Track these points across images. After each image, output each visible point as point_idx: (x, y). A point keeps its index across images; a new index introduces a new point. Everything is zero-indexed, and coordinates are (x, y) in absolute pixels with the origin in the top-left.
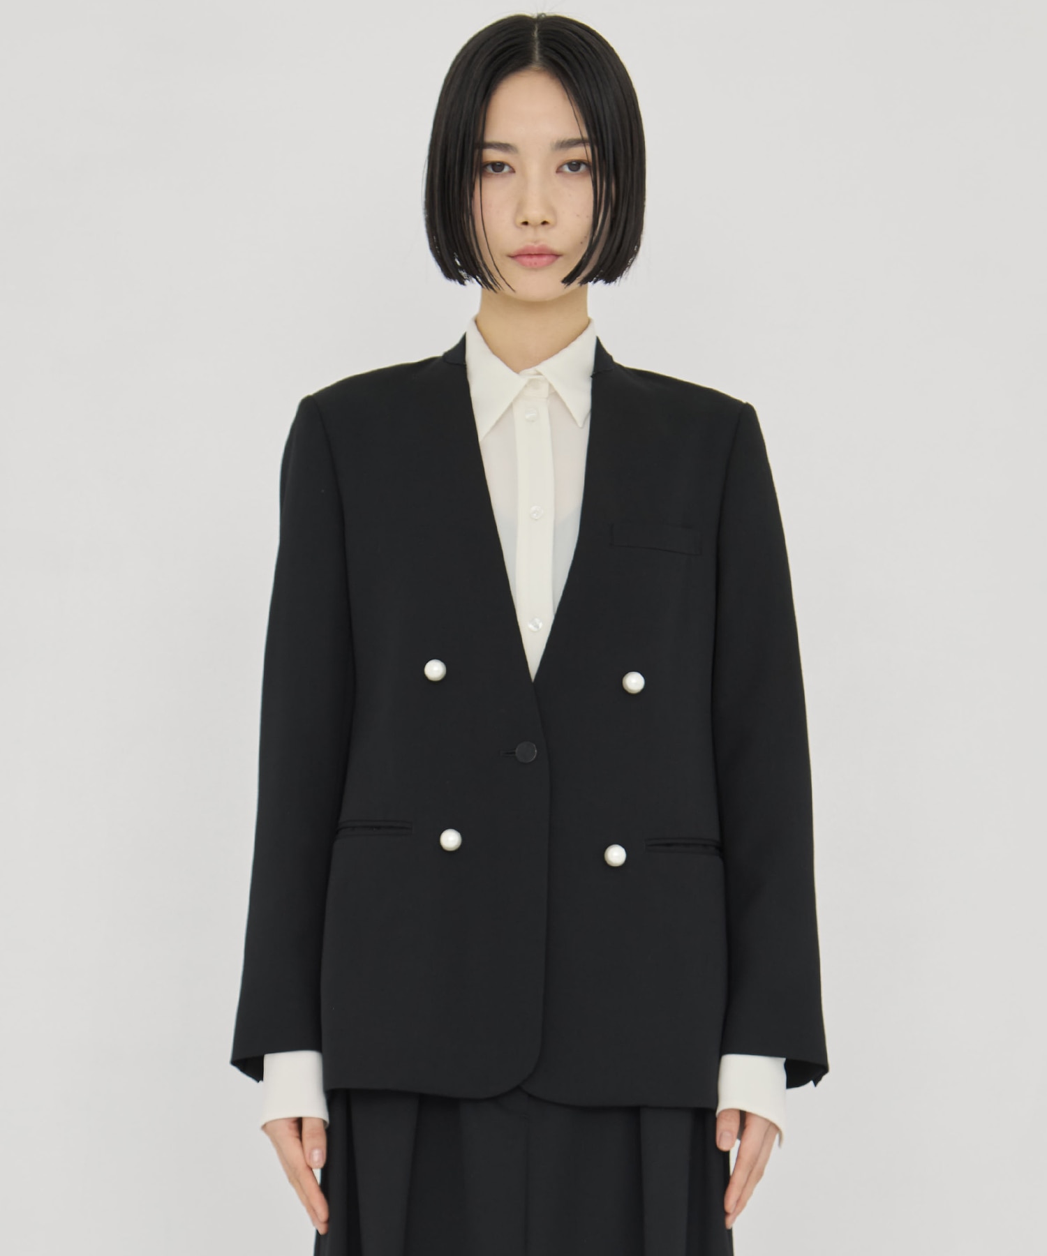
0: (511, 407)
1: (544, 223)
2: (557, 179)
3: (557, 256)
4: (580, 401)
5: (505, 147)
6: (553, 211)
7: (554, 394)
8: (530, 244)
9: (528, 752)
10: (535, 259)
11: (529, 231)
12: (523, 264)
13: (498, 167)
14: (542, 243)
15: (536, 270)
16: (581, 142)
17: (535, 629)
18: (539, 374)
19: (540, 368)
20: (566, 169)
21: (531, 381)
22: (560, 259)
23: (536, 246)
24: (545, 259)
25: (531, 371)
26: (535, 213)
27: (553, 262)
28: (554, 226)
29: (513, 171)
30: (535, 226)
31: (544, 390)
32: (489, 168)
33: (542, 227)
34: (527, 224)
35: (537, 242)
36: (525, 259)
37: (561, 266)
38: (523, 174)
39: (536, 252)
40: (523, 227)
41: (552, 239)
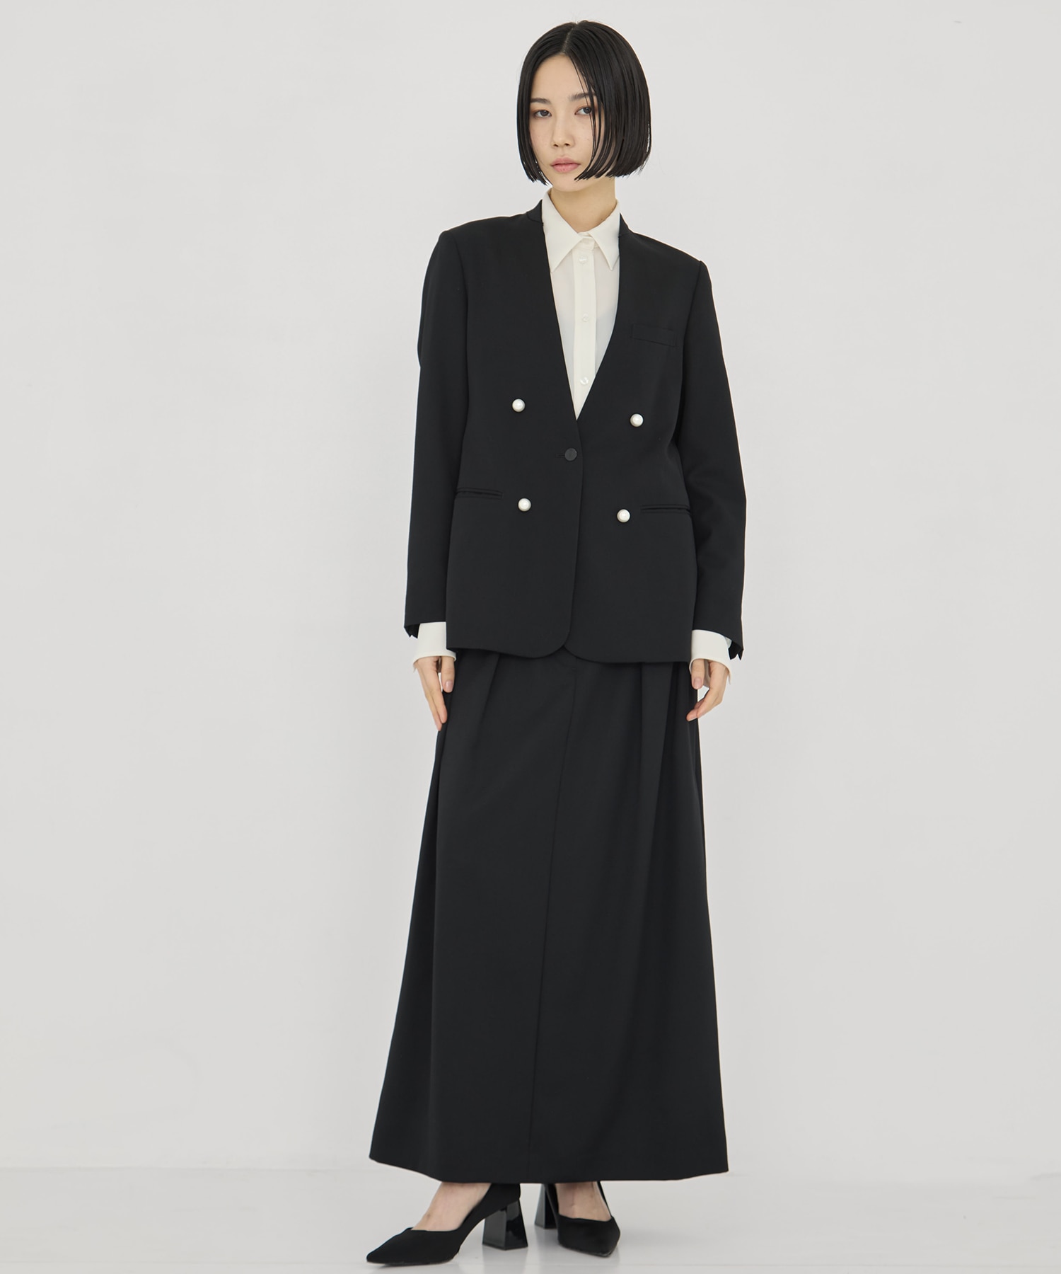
0: (571, 252)
1: (567, 145)
2: (575, 119)
3: (579, 164)
4: (611, 251)
5: (543, 101)
6: (573, 139)
7: (597, 248)
8: (559, 157)
9: (571, 454)
10: (564, 167)
11: (559, 151)
12: (558, 171)
13: (545, 113)
14: (566, 156)
15: (566, 173)
16: (584, 95)
17: (584, 383)
18: (590, 236)
19: (591, 232)
20: (582, 112)
21: (584, 239)
22: (580, 166)
23: (563, 158)
24: (570, 167)
25: (585, 233)
26: (560, 139)
27: (575, 168)
28: (573, 146)
29: (551, 115)
30: (562, 147)
31: (592, 244)
32: (539, 114)
33: (566, 147)
34: (557, 146)
35: (562, 156)
36: (558, 167)
37: (580, 170)
38: (556, 117)
39: (564, 162)
40: (556, 147)
41: (572, 154)
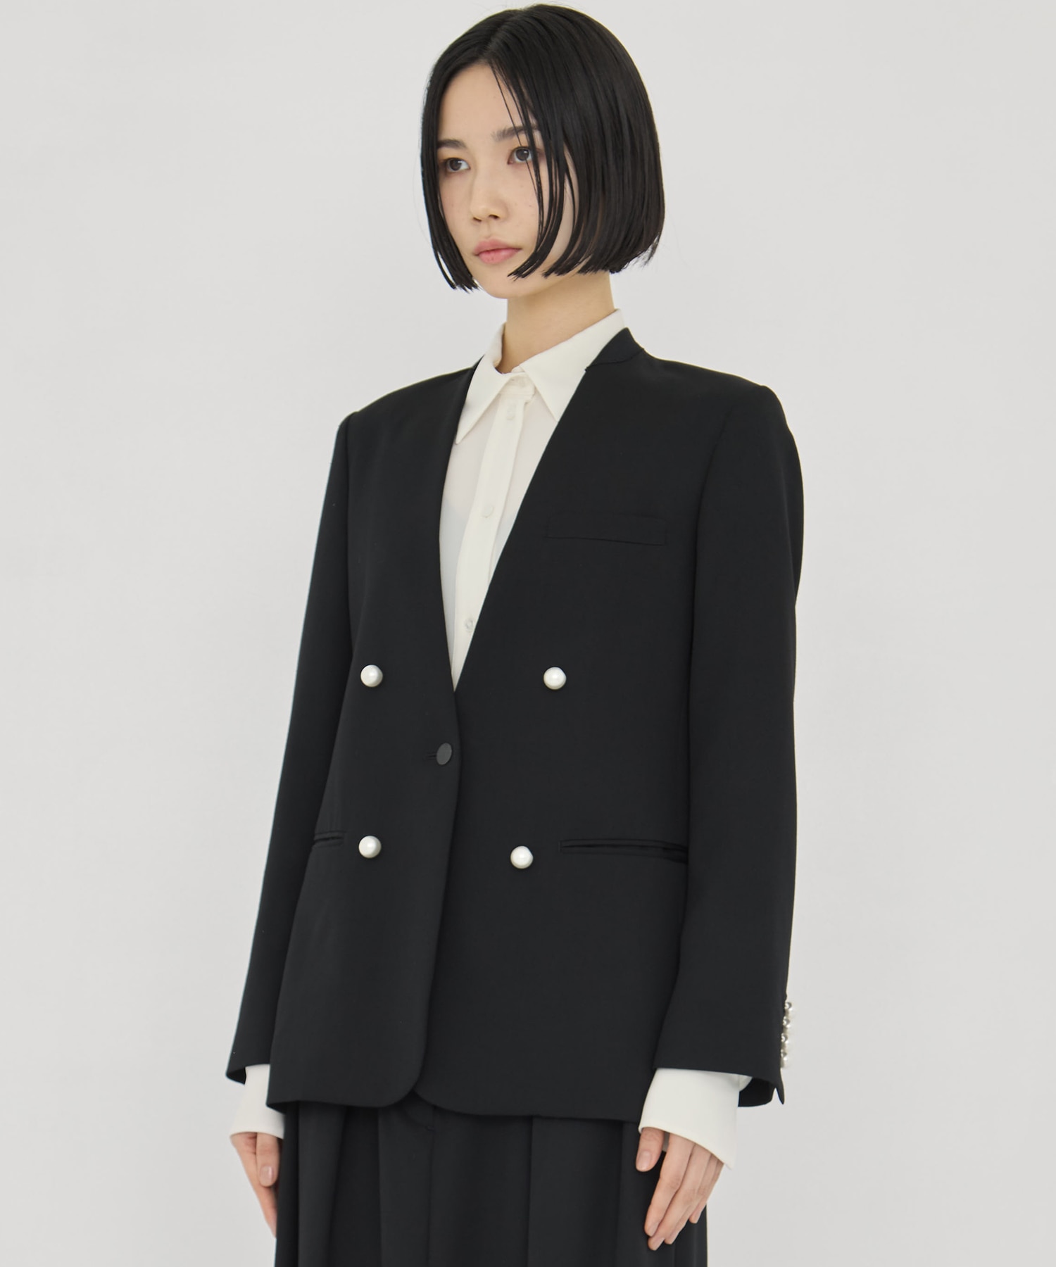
2: (507, 172)
5: (455, 144)
6: (504, 206)
7: (536, 391)
8: (485, 239)
9: (444, 754)
10: (491, 255)
11: (484, 228)
12: (485, 262)
13: (457, 164)
14: (496, 237)
15: (497, 264)
16: (515, 131)
18: (523, 371)
19: (525, 365)
20: (516, 157)
22: (520, 252)
23: (490, 240)
25: (518, 369)
26: (483, 208)
27: (511, 256)
28: (506, 219)
29: (469, 168)
30: (486, 222)
32: (450, 167)
33: (493, 221)
34: (480, 221)
35: (489, 237)
36: (484, 256)
37: (520, 259)
38: (476, 170)
39: (492, 248)
40: (477, 223)
41: (505, 233)
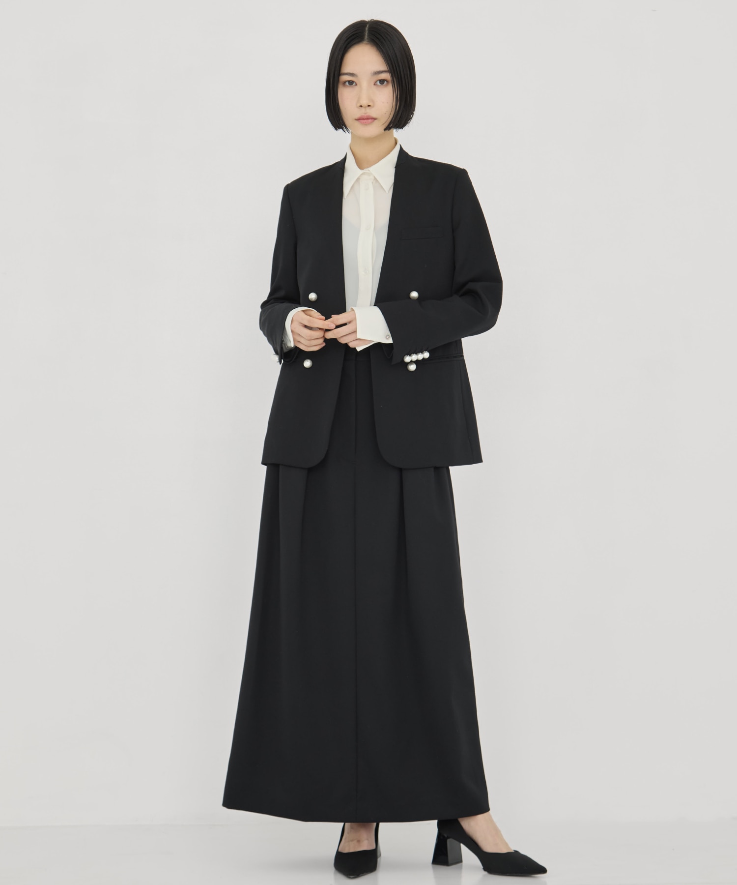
1: (369, 106)
2: (374, 87)
5: (352, 75)
6: (373, 101)
7: (376, 179)
8: (363, 115)
10: (365, 121)
11: (363, 110)
13: (351, 83)
14: (367, 114)
15: (366, 125)
16: (384, 72)
20: (378, 83)
22: (376, 120)
23: (366, 115)
24: (370, 121)
26: (364, 102)
27: (372, 122)
28: (373, 107)
29: (356, 85)
30: (365, 107)
31: (372, 177)
32: (347, 83)
33: (368, 108)
34: (362, 106)
36: (361, 121)
37: (378, 123)
38: (360, 86)
39: (366, 117)
40: (360, 108)
41: (372, 113)
